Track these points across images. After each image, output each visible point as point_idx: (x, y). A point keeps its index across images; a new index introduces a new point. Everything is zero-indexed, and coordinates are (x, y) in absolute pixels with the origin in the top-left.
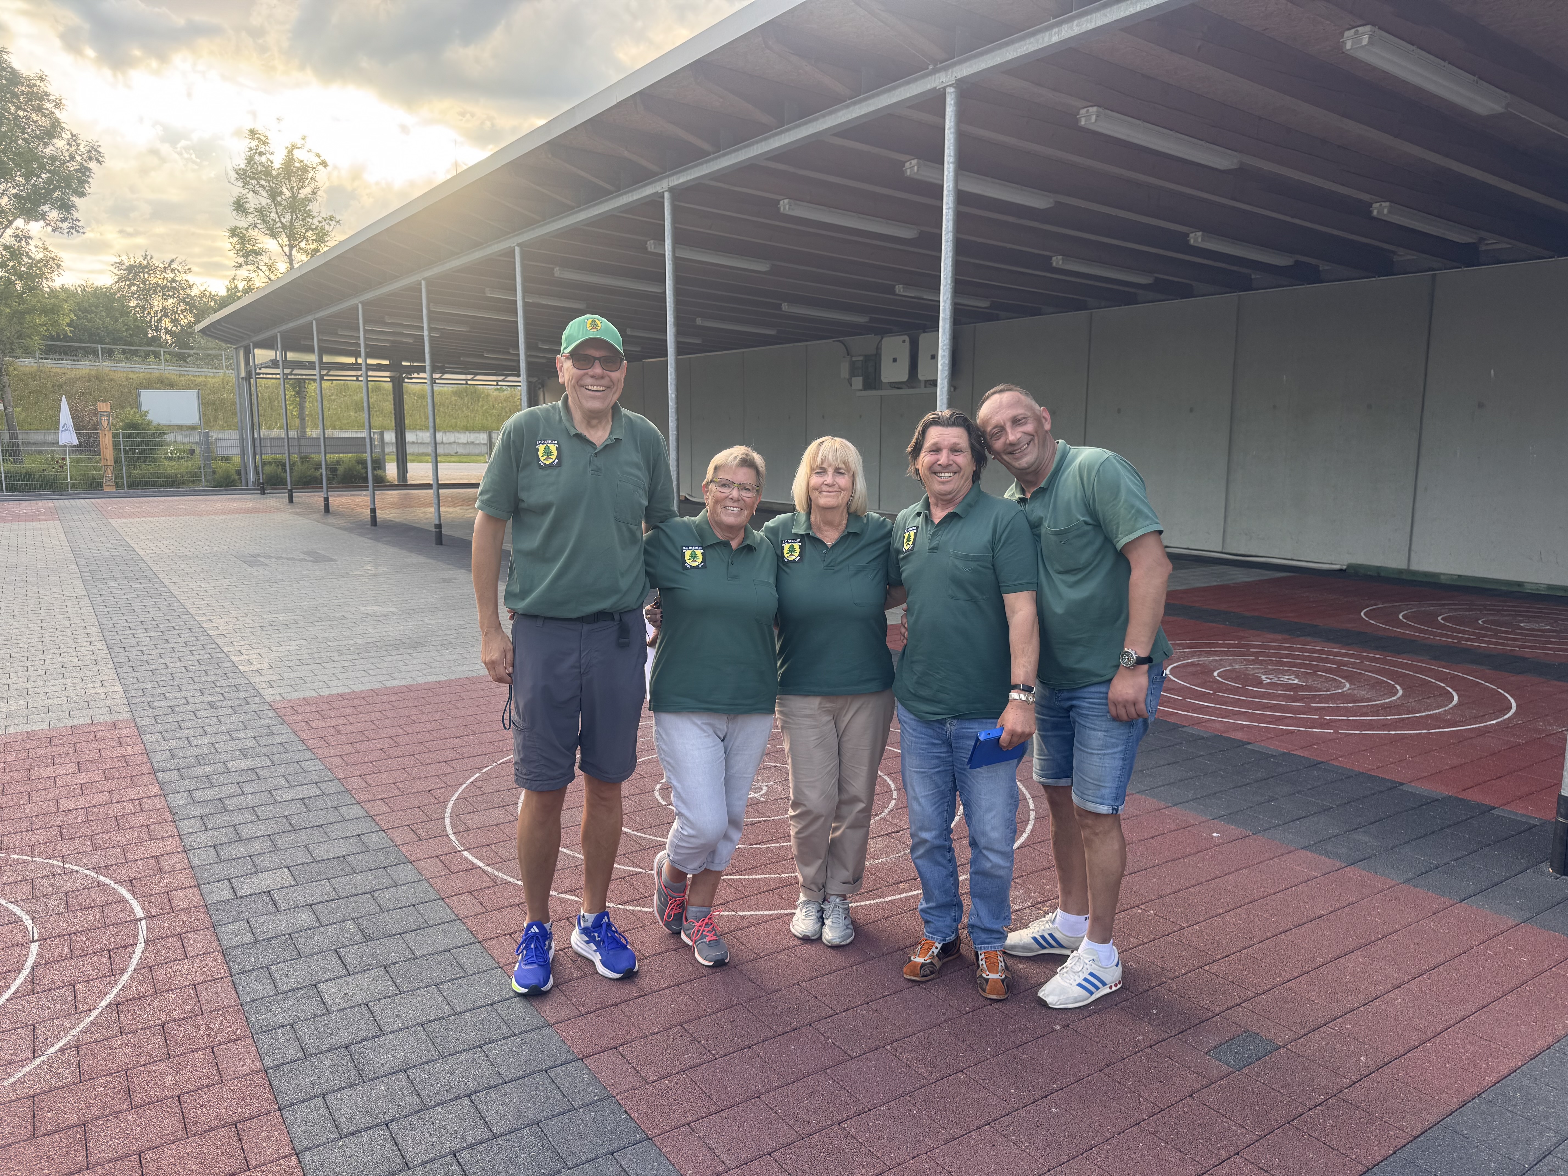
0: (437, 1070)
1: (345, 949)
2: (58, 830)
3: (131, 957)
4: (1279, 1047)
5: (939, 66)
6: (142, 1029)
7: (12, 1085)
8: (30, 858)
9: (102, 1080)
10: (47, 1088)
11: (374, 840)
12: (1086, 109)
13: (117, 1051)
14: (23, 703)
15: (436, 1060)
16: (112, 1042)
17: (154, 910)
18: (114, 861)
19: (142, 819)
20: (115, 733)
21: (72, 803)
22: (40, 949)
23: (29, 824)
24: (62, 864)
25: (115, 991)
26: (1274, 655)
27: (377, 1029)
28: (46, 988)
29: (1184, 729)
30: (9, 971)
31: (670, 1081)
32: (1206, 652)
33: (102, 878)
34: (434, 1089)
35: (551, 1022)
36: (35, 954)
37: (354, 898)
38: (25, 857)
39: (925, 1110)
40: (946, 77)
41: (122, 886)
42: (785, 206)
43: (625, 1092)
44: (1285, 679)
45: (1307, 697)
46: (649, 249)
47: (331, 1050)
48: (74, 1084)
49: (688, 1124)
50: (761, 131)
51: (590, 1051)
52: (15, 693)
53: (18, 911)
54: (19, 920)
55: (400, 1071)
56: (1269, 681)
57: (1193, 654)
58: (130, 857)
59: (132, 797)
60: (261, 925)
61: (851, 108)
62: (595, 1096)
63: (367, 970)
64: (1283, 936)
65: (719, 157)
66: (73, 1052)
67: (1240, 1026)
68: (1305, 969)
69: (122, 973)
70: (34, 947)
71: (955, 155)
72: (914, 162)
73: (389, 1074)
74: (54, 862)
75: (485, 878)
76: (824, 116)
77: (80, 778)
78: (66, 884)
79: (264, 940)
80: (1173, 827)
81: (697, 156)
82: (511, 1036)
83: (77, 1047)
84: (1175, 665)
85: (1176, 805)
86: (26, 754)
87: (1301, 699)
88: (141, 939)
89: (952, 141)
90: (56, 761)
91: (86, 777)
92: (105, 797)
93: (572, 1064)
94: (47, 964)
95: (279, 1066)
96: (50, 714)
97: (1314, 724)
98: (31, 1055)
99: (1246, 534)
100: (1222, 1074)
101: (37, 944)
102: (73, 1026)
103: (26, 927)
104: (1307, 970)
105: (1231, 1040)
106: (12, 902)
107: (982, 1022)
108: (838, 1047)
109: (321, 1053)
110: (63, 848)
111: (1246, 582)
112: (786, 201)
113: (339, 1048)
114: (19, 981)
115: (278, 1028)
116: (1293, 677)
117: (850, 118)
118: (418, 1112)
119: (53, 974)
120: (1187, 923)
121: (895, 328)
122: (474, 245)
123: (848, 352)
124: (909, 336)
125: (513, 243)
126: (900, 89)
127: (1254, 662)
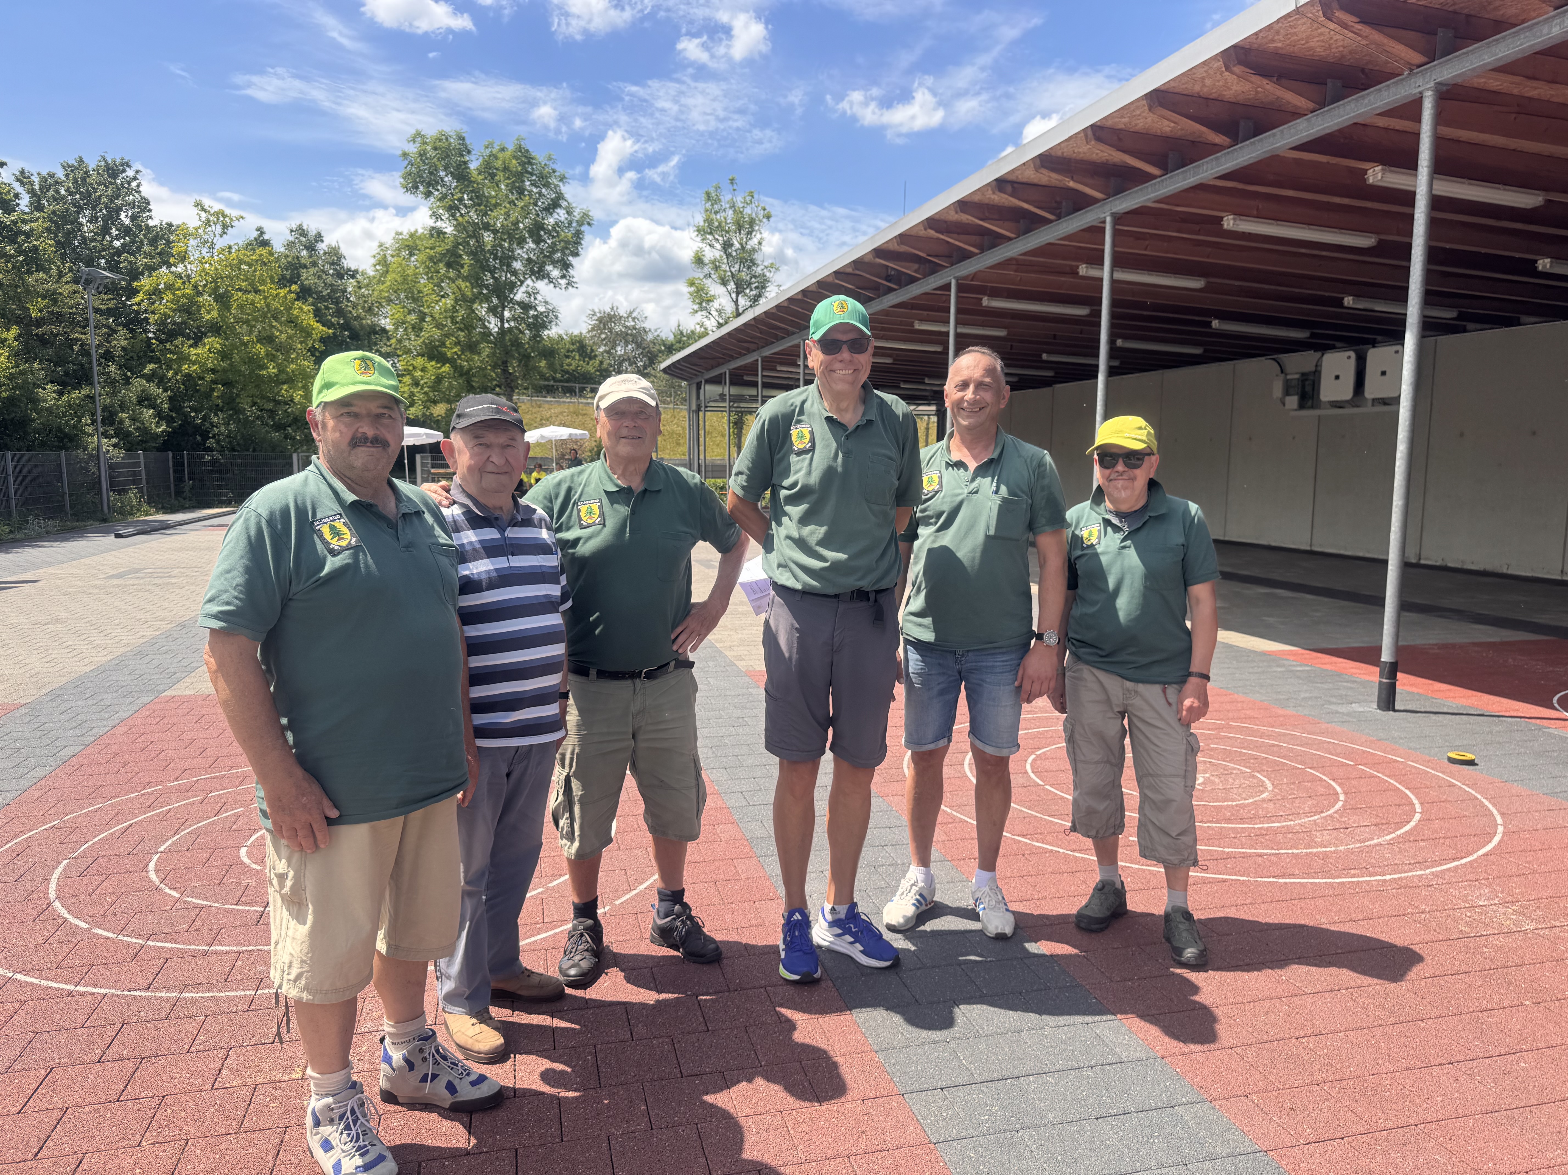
5: (1416, 71)
40: (1424, 81)
46: (1081, 274)
61: (1313, 122)
71: (1431, 159)
72: (1379, 169)
81: (1144, 180)
112: (1231, 217)
121: (1338, 344)
122: (912, 280)
123: (1282, 372)
124: (1355, 351)
125: (951, 276)
126: (1372, 97)
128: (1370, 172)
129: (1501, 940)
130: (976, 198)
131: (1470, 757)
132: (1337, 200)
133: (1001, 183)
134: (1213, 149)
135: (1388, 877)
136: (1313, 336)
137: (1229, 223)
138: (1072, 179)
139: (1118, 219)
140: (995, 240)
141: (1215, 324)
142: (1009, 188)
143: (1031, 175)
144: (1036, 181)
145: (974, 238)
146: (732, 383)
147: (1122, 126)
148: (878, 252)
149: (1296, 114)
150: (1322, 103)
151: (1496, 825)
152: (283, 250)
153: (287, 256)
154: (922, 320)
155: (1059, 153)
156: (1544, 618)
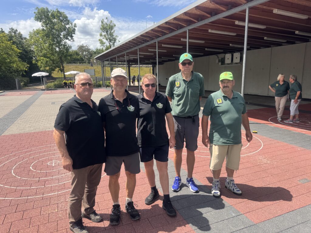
5: (245, 4)
12: (275, 10)
40: (247, 6)
46: (181, 40)
61: (226, 13)
65: (199, 23)
67: (304, 178)
76: (220, 15)
80: (290, 147)
81: (194, 23)
85: (291, 144)
89: (247, 19)
100: (300, 184)
121: (228, 52)
122: (148, 41)
123: (218, 57)
124: (231, 54)
125: (156, 40)
126: (237, 9)
127: (307, 120)
128: (236, 22)
129: (265, 165)
130: (161, 26)
131: (256, 132)
132: (230, 27)
133: (166, 23)
134: (207, 17)
135: (245, 155)
136: (224, 51)
137: (210, 31)
138: (180, 22)
139: (189, 30)
140: (165, 34)
141: (206, 49)
142: (168, 24)
143: (172, 21)
144: (173, 22)
145: (161, 33)
146: (111, 61)
147: (190, 12)
148: (141, 35)
149: (223, 11)
150: (228, 10)
151: (262, 144)
152: (8, 33)
153: (9, 35)
154: (150, 49)
155: (178, 17)
156: (266, 104)
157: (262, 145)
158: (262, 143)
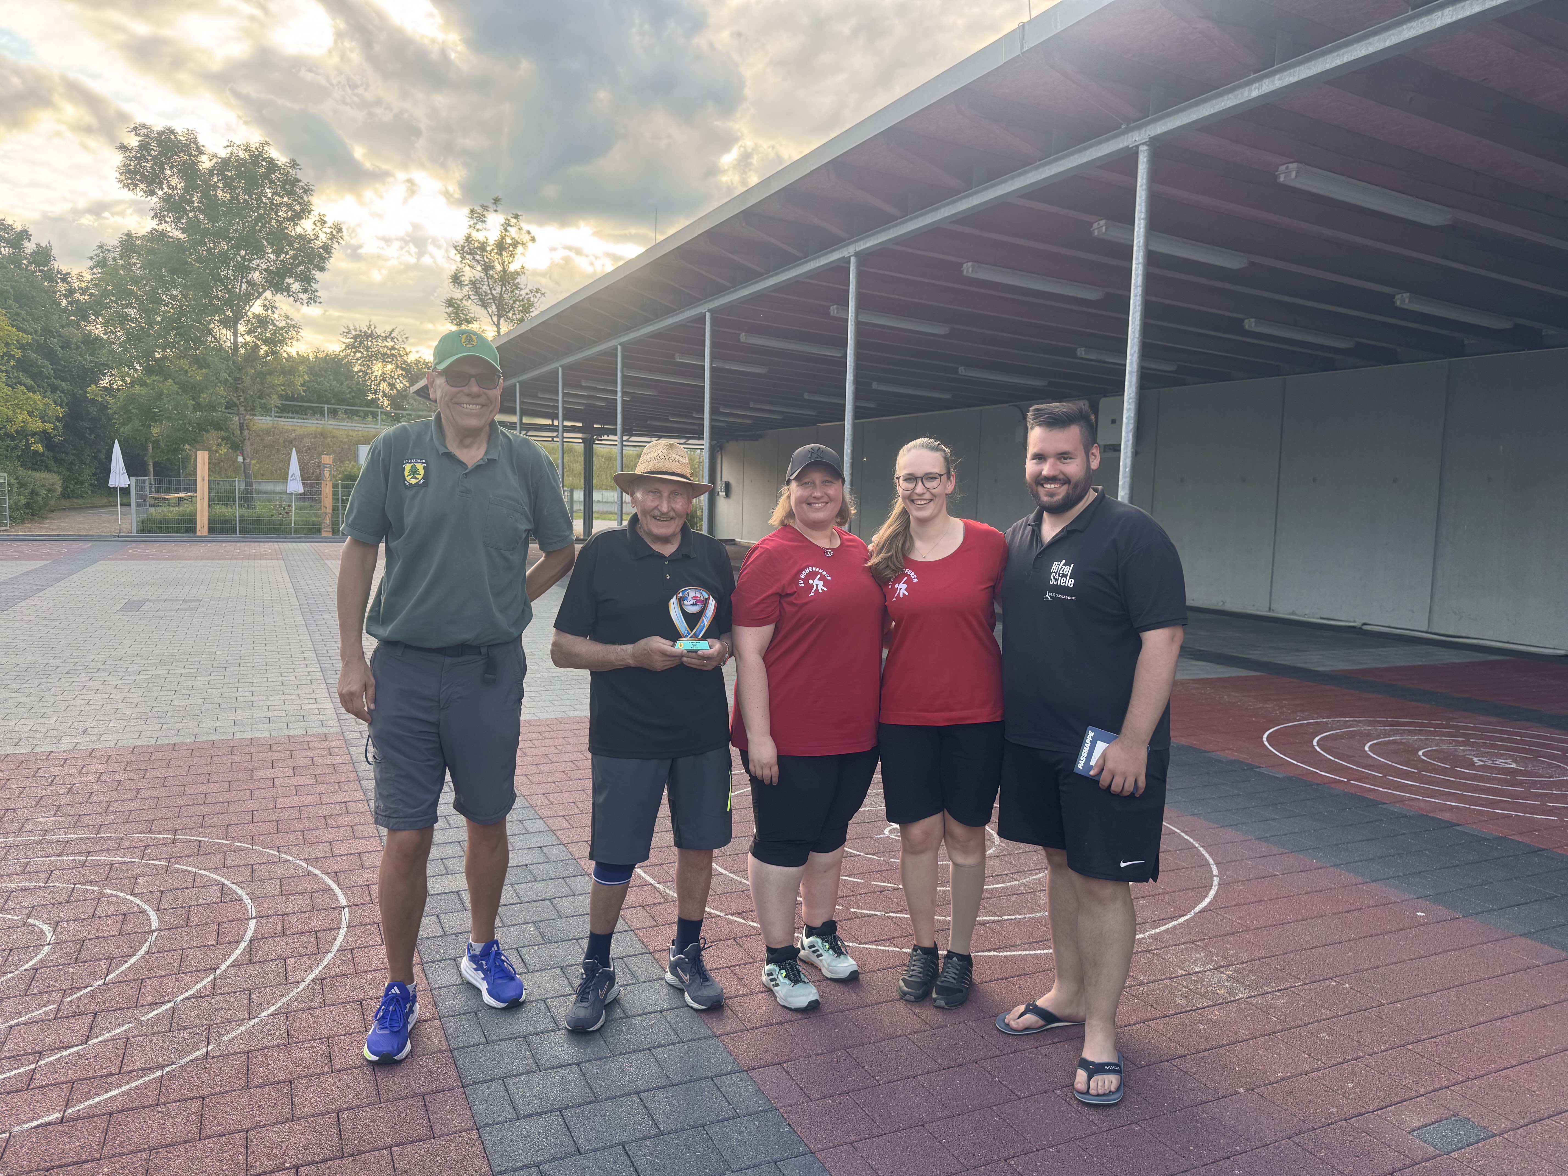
0: (608, 1067)
1: (525, 949)
2: (275, 824)
3: (335, 939)
4: (1494, 1135)
5: (1132, 125)
6: (343, 1003)
7: (230, 1040)
8: (251, 847)
9: (307, 1045)
10: (259, 1046)
11: (555, 852)
12: (1285, 166)
13: (321, 1020)
14: (248, 713)
15: (607, 1057)
16: (317, 1012)
17: (356, 900)
18: (322, 855)
19: (347, 820)
20: (325, 744)
21: (287, 802)
22: (257, 925)
23: (251, 817)
24: (278, 854)
25: (320, 967)
26: (1487, 738)
27: (553, 1025)
28: (261, 960)
29: (1384, 806)
30: (230, 942)
31: (834, 1101)
32: (1410, 731)
33: (311, 868)
34: (606, 1084)
35: (718, 1033)
36: (253, 930)
37: (535, 904)
38: (247, 846)
39: (1096, 1156)
40: (1140, 135)
41: (328, 876)
42: (968, 269)
43: (788, 1106)
44: (1500, 762)
45: (1527, 782)
46: (832, 314)
47: (511, 1038)
48: (283, 1045)
49: (851, 1144)
50: (949, 194)
51: (754, 1064)
52: (242, 705)
53: (240, 891)
54: (240, 899)
55: (574, 1064)
56: (1482, 763)
57: (1396, 733)
58: (337, 852)
59: (339, 800)
60: (449, 921)
61: (1041, 170)
62: (759, 1107)
63: (545, 969)
64: (1499, 1023)
65: (906, 221)
66: (283, 1017)
67: (1448, 1109)
68: (1525, 1058)
69: (327, 953)
70: (252, 924)
72: (1103, 222)
73: (564, 1066)
74: (271, 852)
75: (657, 895)
76: (1013, 178)
77: (295, 781)
78: (281, 872)
79: (452, 934)
80: (1371, 902)
81: (885, 221)
82: (679, 1043)
83: (286, 1013)
84: (1375, 742)
85: (1375, 881)
86: (250, 757)
87: (1521, 784)
88: (344, 924)
89: (1144, 198)
90: (275, 765)
91: (300, 781)
92: (315, 799)
93: (737, 1075)
94: (262, 938)
95: (463, 1048)
96: (271, 725)
97: (1534, 810)
98: (247, 1016)
99: (1455, 614)
100: (1428, 1156)
101: (254, 920)
102: (283, 995)
103: (245, 905)
104: (1527, 1059)
105: (1438, 1122)
106: (234, 883)
107: (1159, 1077)
108: (1005, 1086)
109: (502, 1040)
110: (278, 840)
111: (1455, 663)
112: (970, 264)
113: (517, 1037)
114: (238, 952)
115: (463, 1014)
116: (1509, 761)
117: (1039, 179)
118: (589, 1103)
119: (268, 948)
120: (1387, 999)
121: (1074, 392)
125: (705, 308)
127: (1464, 744)
128: (1095, 225)
129: (1216, 1014)
130: (724, 230)
132: (1067, 251)
133: (748, 217)
134: (949, 192)
136: (1051, 384)
138: (819, 216)
139: (862, 259)
140: (745, 274)
141: (962, 370)
142: (754, 221)
143: (775, 208)
145: (725, 271)
147: (863, 163)
149: (1025, 162)
150: (1048, 152)
151: (1212, 876)
155: (804, 187)
156: (1254, 655)
157: (1216, 881)
158: (1215, 872)
